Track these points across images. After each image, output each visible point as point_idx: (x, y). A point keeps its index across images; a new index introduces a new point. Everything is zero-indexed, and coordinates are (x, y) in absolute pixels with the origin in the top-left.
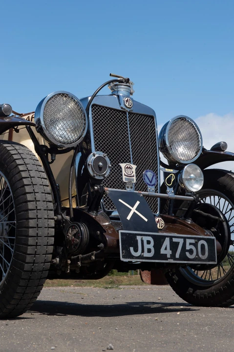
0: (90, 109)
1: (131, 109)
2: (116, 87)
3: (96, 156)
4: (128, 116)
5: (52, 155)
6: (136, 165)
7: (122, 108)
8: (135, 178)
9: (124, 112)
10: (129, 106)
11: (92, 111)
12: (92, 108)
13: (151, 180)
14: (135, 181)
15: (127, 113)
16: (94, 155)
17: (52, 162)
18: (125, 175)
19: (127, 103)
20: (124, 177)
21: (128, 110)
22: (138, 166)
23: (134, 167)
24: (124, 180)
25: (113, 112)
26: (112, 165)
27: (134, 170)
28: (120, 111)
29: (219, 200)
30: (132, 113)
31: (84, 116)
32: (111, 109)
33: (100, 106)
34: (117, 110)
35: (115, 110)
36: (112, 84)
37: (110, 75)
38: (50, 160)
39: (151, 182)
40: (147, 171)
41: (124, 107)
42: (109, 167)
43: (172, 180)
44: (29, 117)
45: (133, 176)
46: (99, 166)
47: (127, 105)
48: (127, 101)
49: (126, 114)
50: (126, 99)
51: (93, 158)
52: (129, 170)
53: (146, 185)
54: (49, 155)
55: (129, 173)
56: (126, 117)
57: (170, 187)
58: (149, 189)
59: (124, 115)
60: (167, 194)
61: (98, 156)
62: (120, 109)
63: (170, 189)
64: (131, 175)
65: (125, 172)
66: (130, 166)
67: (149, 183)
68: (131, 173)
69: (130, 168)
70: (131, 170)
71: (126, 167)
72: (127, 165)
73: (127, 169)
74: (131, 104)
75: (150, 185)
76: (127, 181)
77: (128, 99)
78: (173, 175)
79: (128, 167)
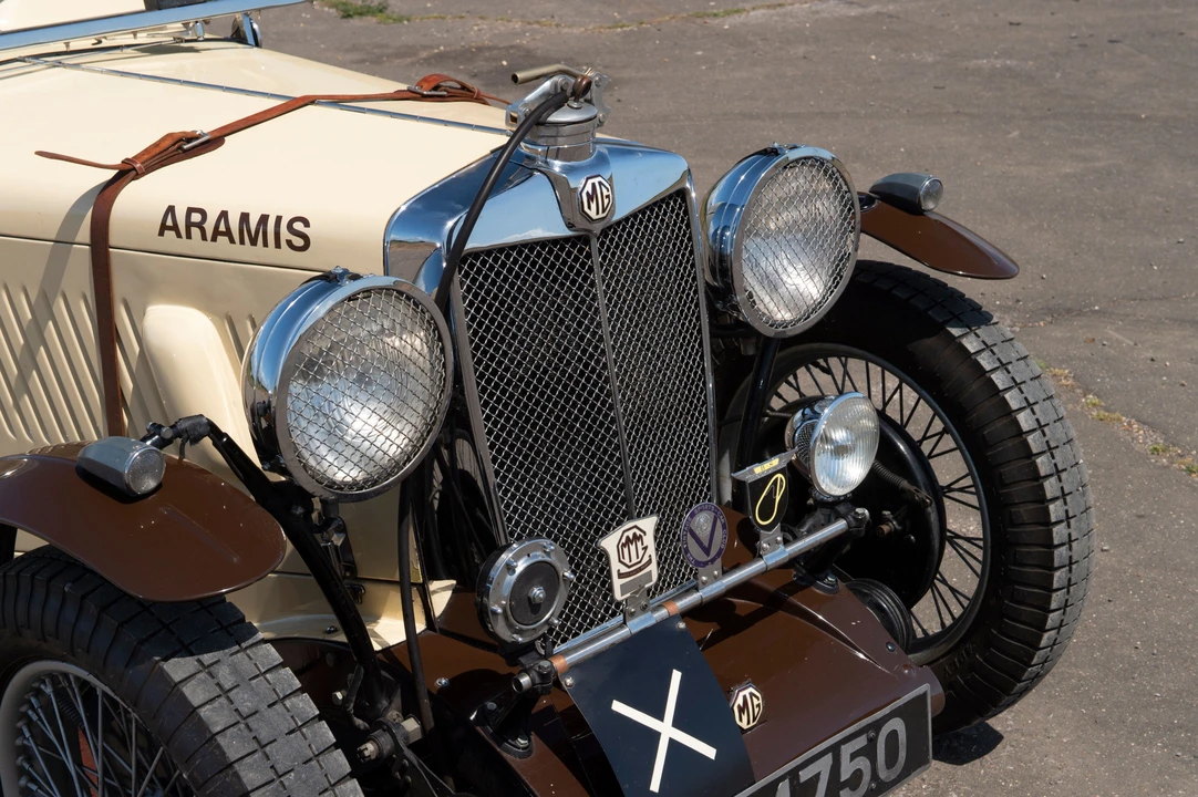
1: (608, 218)
3: (521, 566)
4: (596, 246)
6: (658, 513)
7: (573, 228)
9: (581, 240)
10: (600, 215)
12: (460, 270)
13: (706, 544)
14: (656, 578)
15: (594, 239)
16: (510, 568)
18: (621, 576)
20: (617, 583)
23: (650, 524)
25: (539, 255)
28: (567, 241)
30: (611, 227)
32: (532, 245)
33: (489, 251)
34: (555, 240)
35: (543, 243)
39: (707, 553)
40: (693, 515)
42: (566, 579)
43: (778, 498)
45: (650, 562)
46: (530, 600)
48: (592, 197)
49: (588, 243)
50: (589, 187)
51: (511, 579)
52: (633, 547)
55: (634, 560)
57: (769, 528)
58: (704, 578)
59: (581, 251)
60: (761, 557)
61: (525, 565)
62: (568, 233)
63: (769, 535)
64: (640, 562)
65: (620, 561)
66: (635, 530)
67: (703, 557)
68: (641, 552)
69: (637, 538)
70: (639, 544)
71: (623, 540)
72: (624, 532)
73: (626, 550)
74: (606, 201)
75: (705, 564)
76: (628, 595)
77: (593, 185)
78: (779, 476)
79: (628, 537)
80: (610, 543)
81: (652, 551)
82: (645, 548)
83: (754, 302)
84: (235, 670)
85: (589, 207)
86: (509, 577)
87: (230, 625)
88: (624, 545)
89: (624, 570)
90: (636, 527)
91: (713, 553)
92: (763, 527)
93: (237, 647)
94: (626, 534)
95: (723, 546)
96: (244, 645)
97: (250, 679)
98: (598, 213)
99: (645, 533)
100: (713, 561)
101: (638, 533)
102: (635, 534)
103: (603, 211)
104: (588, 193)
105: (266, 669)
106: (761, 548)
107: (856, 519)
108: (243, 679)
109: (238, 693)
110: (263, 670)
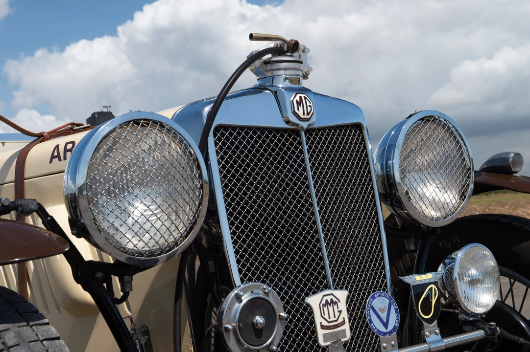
0: (211, 140)
1: (311, 121)
2: (269, 67)
3: (245, 299)
4: (304, 139)
5: (122, 281)
6: (347, 288)
7: (288, 122)
8: (347, 327)
9: (294, 132)
10: (305, 116)
11: (216, 144)
12: (215, 135)
13: (385, 321)
14: (348, 335)
15: (303, 133)
16: (238, 298)
17: (124, 298)
18: (323, 327)
19: (301, 108)
20: (321, 333)
21: (305, 125)
22: (350, 292)
23: (342, 295)
24: (322, 342)
25: (267, 137)
26: (289, 313)
27: (343, 306)
28: (285, 130)
29: (512, 285)
30: (313, 130)
31: (199, 167)
32: (262, 130)
33: (234, 128)
34: (278, 130)
35: (270, 130)
36: (258, 63)
37: (251, 37)
38: (119, 294)
39: (386, 327)
40: (373, 298)
41: (293, 119)
42: (281, 318)
43: (434, 302)
44: (57, 147)
45: (343, 323)
46: (254, 325)
47: (300, 113)
48: (299, 103)
49: (299, 135)
50: (298, 98)
52: (331, 308)
53: (377, 337)
54: (116, 280)
55: (332, 319)
56: (300, 143)
57: (430, 321)
58: (384, 345)
59: (295, 139)
60: (425, 342)
61: (249, 298)
62: (285, 126)
63: (430, 328)
64: (336, 321)
65: (322, 316)
66: (332, 297)
67: (383, 329)
68: (337, 314)
69: (333, 302)
70: (335, 307)
71: (324, 302)
72: (324, 296)
73: (326, 309)
74: (309, 109)
75: (385, 334)
76: (329, 343)
77: (301, 97)
78: (433, 286)
79: (327, 301)
80: (314, 301)
81: (345, 315)
82: (340, 312)
83: (410, 197)
84: (19, 335)
85: (298, 109)
86: (237, 304)
87: (25, 313)
88: (324, 305)
89: (325, 323)
90: (332, 294)
91: (390, 328)
92: (425, 320)
93: (25, 323)
94: (325, 298)
95: (397, 325)
96: (31, 323)
97: (30, 342)
98: (304, 114)
99: (339, 302)
100: (390, 333)
101: (334, 300)
102: (332, 300)
103: (308, 114)
104: (297, 101)
105: (44, 338)
106: (424, 336)
107: (490, 329)
108: (24, 341)
109: (17, 348)
110: (41, 338)
